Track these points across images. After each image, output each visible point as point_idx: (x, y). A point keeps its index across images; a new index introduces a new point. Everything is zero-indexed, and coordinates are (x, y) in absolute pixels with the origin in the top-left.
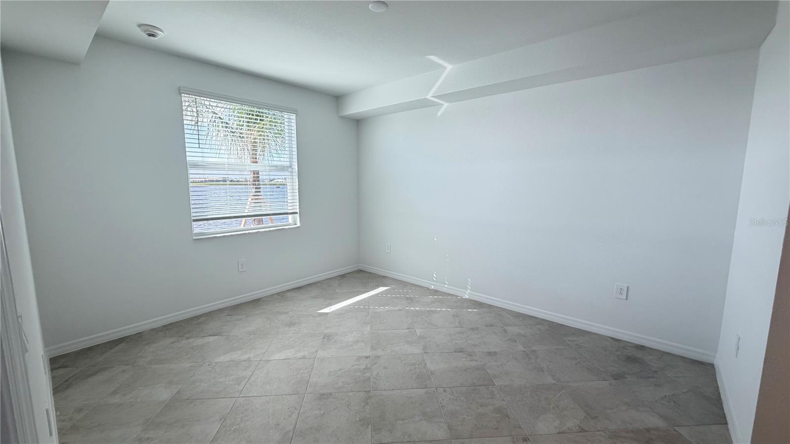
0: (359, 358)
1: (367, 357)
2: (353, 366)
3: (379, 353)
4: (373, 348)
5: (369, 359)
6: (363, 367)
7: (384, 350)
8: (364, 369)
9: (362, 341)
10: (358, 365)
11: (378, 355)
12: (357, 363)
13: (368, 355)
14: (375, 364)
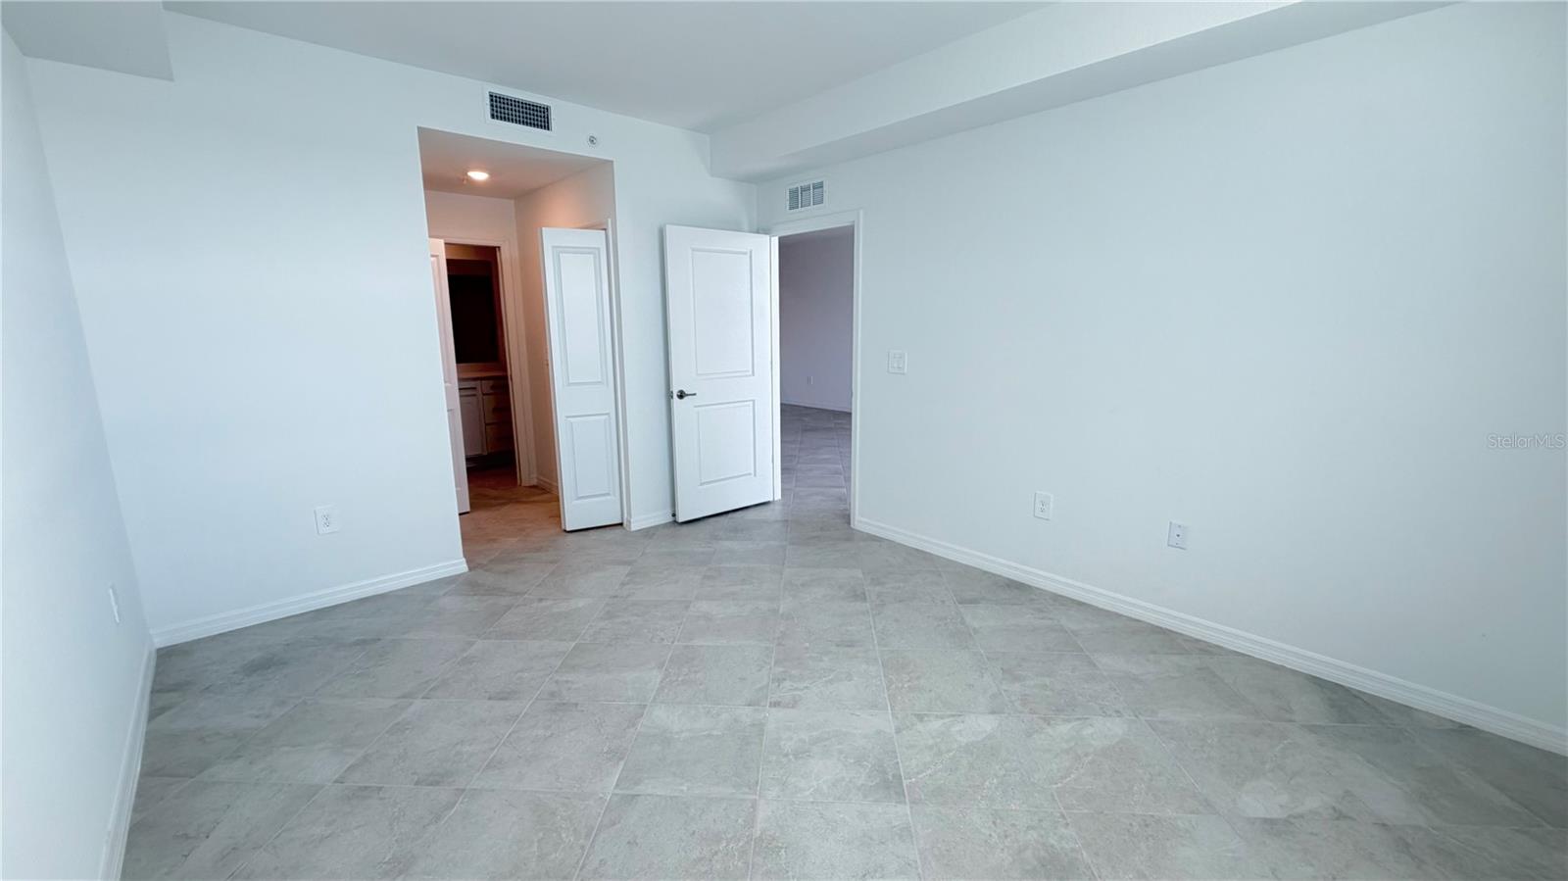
0: (794, 704)
1: (776, 704)
2: (807, 687)
3: (746, 715)
4: (760, 727)
5: (773, 700)
6: (787, 684)
7: (736, 720)
8: (784, 679)
9: (786, 755)
10: (796, 689)
11: (748, 709)
12: (799, 693)
13: (773, 710)
14: (761, 689)
